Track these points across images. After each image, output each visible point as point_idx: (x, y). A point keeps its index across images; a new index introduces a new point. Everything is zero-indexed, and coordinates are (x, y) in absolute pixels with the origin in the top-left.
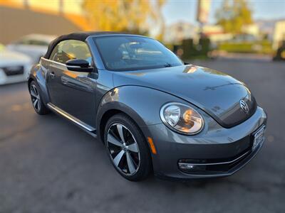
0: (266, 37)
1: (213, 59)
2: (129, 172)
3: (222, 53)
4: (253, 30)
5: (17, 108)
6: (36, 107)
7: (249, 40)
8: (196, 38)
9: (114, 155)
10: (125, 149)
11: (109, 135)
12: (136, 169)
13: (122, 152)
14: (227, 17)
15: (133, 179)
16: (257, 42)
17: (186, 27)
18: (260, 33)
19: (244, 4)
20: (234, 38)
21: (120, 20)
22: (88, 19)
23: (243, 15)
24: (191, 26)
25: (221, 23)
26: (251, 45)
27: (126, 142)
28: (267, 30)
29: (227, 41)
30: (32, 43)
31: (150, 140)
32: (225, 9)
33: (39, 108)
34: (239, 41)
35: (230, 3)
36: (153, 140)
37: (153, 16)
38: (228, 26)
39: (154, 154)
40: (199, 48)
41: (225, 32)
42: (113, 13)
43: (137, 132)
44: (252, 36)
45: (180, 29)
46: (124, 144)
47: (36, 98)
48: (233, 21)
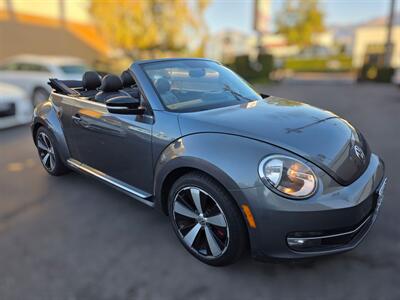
0: (343, 49)
1: (277, 82)
2: (210, 253)
3: (288, 74)
4: (326, 39)
5: (15, 167)
6: (48, 164)
7: (322, 54)
8: (253, 54)
9: (185, 232)
10: (202, 223)
11: (176, 203)
12: (222, 249)
13: (198, 227)
14: (291, 23)
15: (217, 263)
16: (332, 58)
17: (236, 38)
18: (335, 44)
19: (314, 5)
20: (302, 52)
21: (145, 30)
22: (98, 30)
23: (311, 20)
24: (244, 37)
25: (283, 31)
26: (324, 62)
27: (204, 212)
28: (343, 40)
29: (292, 57)
30: (20, 67)
31: (246, 209)
32: (288, 11)
33: (53, 166)
34: (308, 56)
35: (295, 4)
36: (250, 208)
37: (192, 24)
38: (294, 35)
39: (253, 228)
40: (258, 68)
41: (289, 44)
42: (136, 20)
43: (224, 198)
44: (324, 48)
45: (227, 40)
46: (201, 215)
47: (46, 152)
48: (300, 28)
